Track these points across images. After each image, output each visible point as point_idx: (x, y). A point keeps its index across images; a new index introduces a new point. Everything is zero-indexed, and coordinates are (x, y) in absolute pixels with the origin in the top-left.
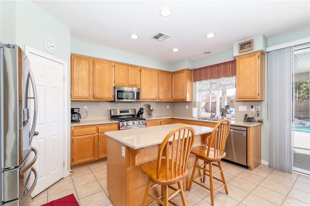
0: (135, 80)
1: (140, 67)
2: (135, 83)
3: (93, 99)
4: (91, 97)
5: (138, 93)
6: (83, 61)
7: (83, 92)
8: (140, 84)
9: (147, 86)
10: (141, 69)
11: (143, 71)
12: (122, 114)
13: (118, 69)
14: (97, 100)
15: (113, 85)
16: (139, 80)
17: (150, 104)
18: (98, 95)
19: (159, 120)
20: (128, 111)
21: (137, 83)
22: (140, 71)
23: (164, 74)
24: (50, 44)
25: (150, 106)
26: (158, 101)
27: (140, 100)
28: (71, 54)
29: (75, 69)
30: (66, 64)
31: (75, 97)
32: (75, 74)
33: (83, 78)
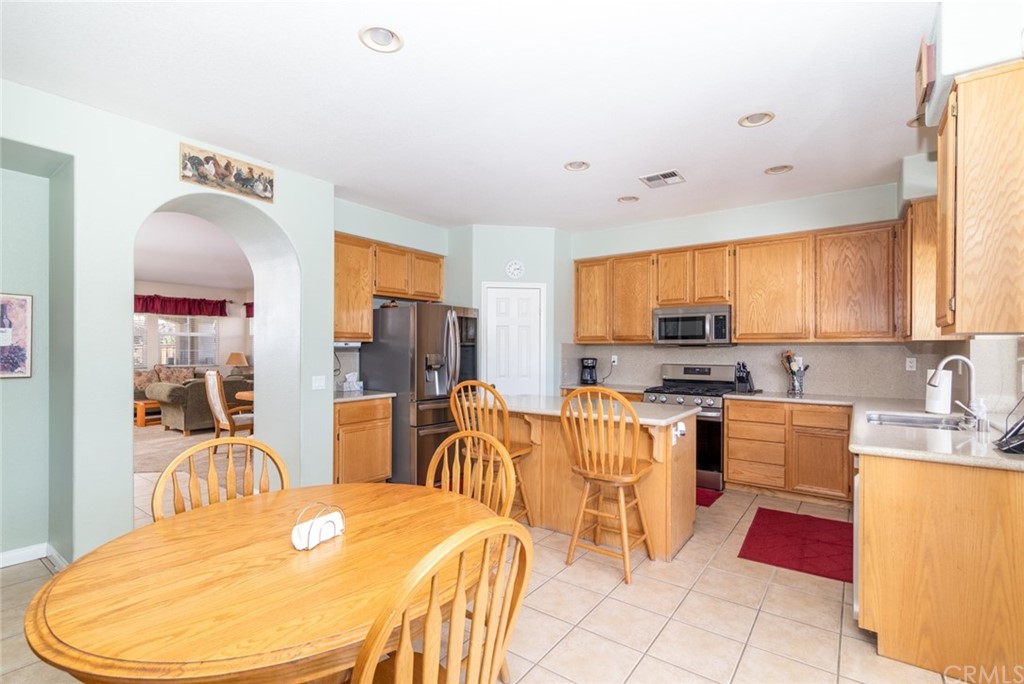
0: (716, 284)
1: (732, 242)
2: (717, 291)
3: (614, 339)
4: (609, 336)
5: (720, 321)
6: (596, 268)
7: (596, 328)
8: (732, 291)
9: (760, 295)
10: (734, 248)
11: (743, 252)
12: (689, 377)
13: (666, 265)
14: (623, 341)
15: (653, 304)
16: (729, 280)
18: (623, 332)
20: (709, 369)
21: (720, 291)
22: (735, 254)
23: (848, 239)
24: (514, 267)
25: (789, 359)
26: (812, 339)
27: (727, 340)
28: (576, 262)
29: (584, 286)
30: (543, 287)
31: (583, 338)
32: (583, 295)
33: (596, 301)
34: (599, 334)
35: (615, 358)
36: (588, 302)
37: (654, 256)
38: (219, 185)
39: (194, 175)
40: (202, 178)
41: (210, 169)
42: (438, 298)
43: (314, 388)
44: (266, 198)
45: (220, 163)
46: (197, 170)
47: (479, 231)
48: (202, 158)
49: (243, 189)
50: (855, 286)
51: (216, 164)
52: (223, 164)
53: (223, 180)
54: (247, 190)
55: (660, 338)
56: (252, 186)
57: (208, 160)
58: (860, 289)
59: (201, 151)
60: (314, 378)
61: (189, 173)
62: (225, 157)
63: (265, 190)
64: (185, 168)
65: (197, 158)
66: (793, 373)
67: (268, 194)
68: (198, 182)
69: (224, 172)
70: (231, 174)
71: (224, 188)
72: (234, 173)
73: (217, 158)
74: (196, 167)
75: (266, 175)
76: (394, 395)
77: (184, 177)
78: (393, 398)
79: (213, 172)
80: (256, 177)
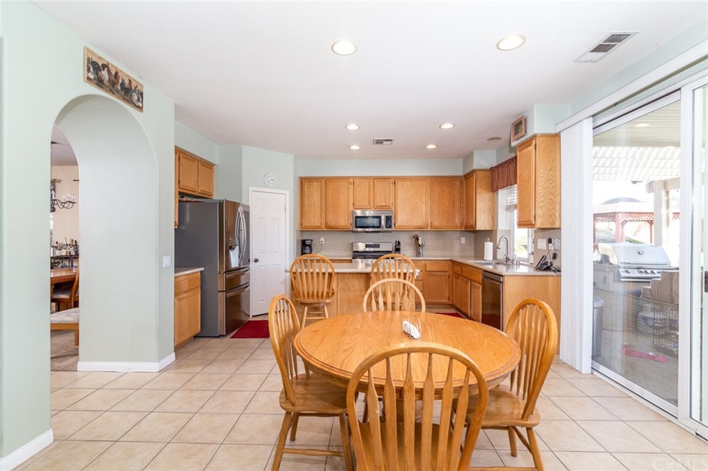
0: (385, 199)
1: (393, 177)
2: (386, 202)
3: (326, 228)
4: (324, 226)
5: (388, 219)
6: (315, 183)
7: (315, 220)
8: (394, 203)
9: (407, 206)
10: (395, 180)
11: (399, 183)
12: (368, 249)
13: (358, 185)
14: (331, 229)
15: (352, 209)
16: (392, 197)
17: (419, 234)
18: (332, 223)
19: (423, 262)
20: (379, 245)
21: (389, 203)
22: (395, 184)
23: (444, 182)
24: (269, 179)
25: (417, 239)
26: (429, 229)
27: (392, 229)
28: (300, 178)
29: (306, 194)
30: (287, 193)
31: (306, 227)
32: (306, 199)
33: (315, 204)
34: (317, 225)
35: (322, 239)
36: (309, 204)
37: (351, 180)
38: (111, 90)
39: (94, 78)
40: (99, 82)
41: (104, 74)
42: (212, 195)
43: (164, 266)
44: (138, 107)
45: (112, 72)
46: (97, 74)
47: (247, 151)
48: (100, 64)
49: (126, 98)
50: (446, 204)
51: (109, 72)
52: (113, 72)
53: (113, 86)
54: (128, 98)
55: (356, 227)
56: (131, 95)
57: (104, 66)
58: (448, 206)
59: (100, 58)
60: (164, 257)
61: (92, 76)
62: (116, 67)
63: (138, 100)
64: (89, 71)
65: (97, 63)
66: (420, 245)
67: (140, 104)
68: (98, 85)
69: (114, 79)
70: (118, 82)
71: (114, 94)
72: (120, 82)
73: (110, 66)
74: (97, 71)
75: (139, 88)
76: (202, 269)
77: (88, 78)
78: (201, 272)
79: (107, 79)
80: (133, 88)
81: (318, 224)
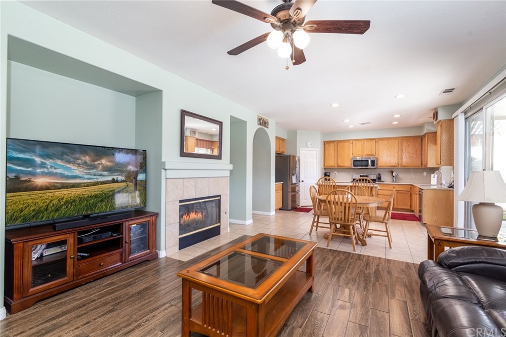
0: (371, 150)
1: (376, 139)
2: (372, 153)
4: (336, 165)
5: (373, 161)
6: (331, 144)
7: (331, 163)
8: (376, 153)
13: (355, 144)
14: (341, 169)
15: (352, 156)
16: (375, 149)
17: (393, 170)
18: (340, 164)
20: (368, 175)
22: (377, 142)
23: (409, 140)
25: (392, 173)
26: (399, 167)
27: (375, 167)
28: (324, 141)
29: (327, 150)
30: (317, 150)
31: (327, 166)
32: (327, 152)
35: (335, 173)
36: (329, 155)
37: (351, 141)
39: (260, 123)
42: (284, 153)
44: (267, 127)
48: (260, 118)
50: (411, 153)
53: (263, 124)
55: (354, 166)
58: (412, 153)
62: (263, 118)
66: (394, 176)
68: (260, 125)
69: (263, 122)
71: (263, 126)
74: (260, 121)
75: (268, 121)
76: (283, 182)
78: (282, 184)
81: (333, 164)
